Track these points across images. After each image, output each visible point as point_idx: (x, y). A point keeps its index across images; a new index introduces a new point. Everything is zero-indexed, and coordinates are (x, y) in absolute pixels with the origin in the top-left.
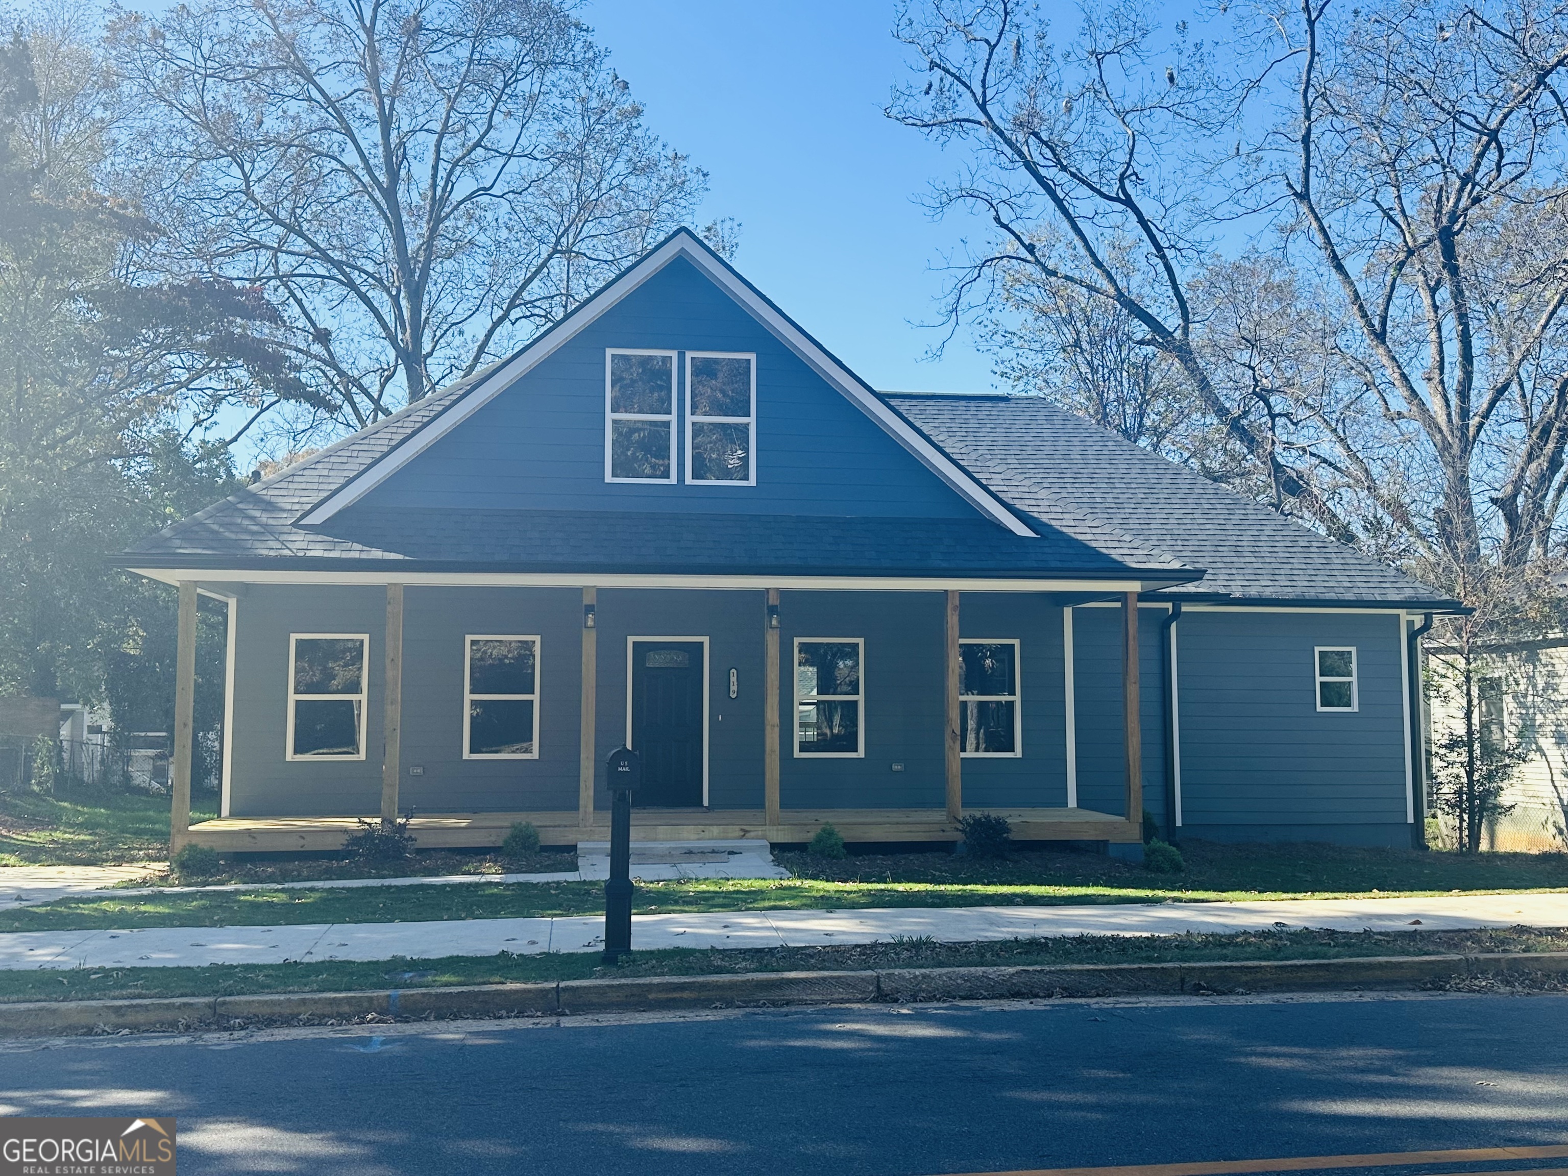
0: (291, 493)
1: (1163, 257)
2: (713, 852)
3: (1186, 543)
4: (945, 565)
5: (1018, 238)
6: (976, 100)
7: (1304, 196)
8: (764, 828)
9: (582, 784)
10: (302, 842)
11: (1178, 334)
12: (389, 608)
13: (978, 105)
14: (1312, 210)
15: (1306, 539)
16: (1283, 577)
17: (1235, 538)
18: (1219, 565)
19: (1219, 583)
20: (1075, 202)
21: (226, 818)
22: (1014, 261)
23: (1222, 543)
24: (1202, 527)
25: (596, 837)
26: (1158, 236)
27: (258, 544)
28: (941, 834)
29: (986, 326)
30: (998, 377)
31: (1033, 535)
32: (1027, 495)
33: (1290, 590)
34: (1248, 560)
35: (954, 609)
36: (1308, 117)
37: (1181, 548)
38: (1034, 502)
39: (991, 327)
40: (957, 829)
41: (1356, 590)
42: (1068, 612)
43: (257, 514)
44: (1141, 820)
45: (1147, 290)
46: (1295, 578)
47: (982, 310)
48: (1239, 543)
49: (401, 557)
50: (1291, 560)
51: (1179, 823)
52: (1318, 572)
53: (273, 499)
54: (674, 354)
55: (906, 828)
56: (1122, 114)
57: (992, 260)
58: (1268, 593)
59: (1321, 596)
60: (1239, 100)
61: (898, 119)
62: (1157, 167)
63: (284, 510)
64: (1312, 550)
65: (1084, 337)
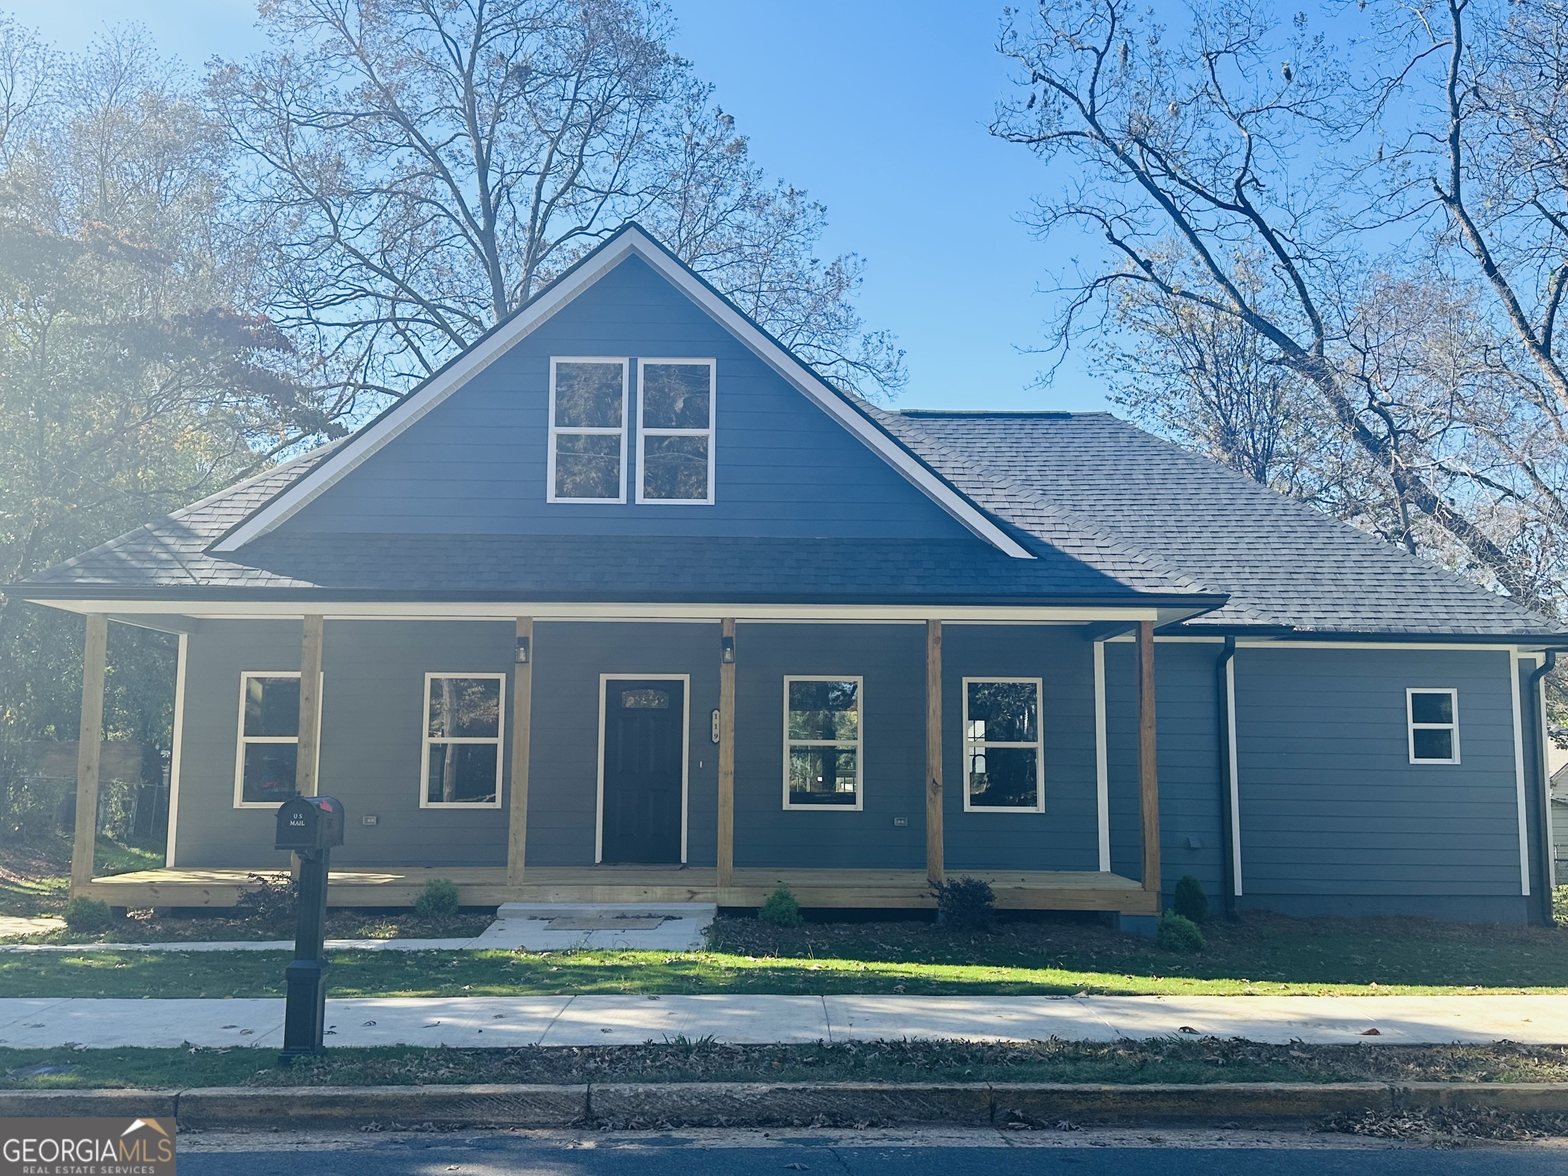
0: (213, 519)
1: (1290, 269)
2: (650, 916)
3: (1254, 570)
4: (918, 590)
5: (1133, 254)
6: (1084, 111)
7: (1454, 200)
8: (714, 889)
9: (511, 838)
10: (206, 897)
11: (1311, 354)
12: (305, 642)
13: (1086, 116)
14: (1463, 214)
15: (1400, 565)
16: (1367, 608)
17: (1314, 564)
18: (1291, 595)
19: (1288, 615)
20: (1195, 215)
21: (170, 869)
22: (1132, 280)
23: (1298, 570)
24: (1276, 552)
25: (525, 897)
26: (1285, 246)
27: (162, 573)
28: (920, 899)
29: (1101, 350)
30: (1113, 403)
31: (1028, 556)
32: (1030, 513)
33: (1373, 622)
34: (1327, 588)
35: (936, 641)
36: (1456, 115)
37: (1249, 576)
38: (1037, 520)
39: (1107, 350)
40: (933, 896)
41: (1454, 623)
42: (1099, 648)
43: (170, 541)
44: (1159, 888)
45: (1279, 305)
46: (1381, 609)
47: (1097, 333)
48: (1319, 570)
49: (309, 585)
50: (1379, 589)
51: (1238, 892)
52: (1410, 602)
53: (193, 526)
54: (625, 362)
55: (879, 892)
56: (1239, 119)
57: (1106, 279)
58: (1346, 626)
59: (1411, 630)
60: (1378, 100)
61: (1003, 136)
62: (1284, 174)
63: (199, 537)
64: (1406, 577)
65: (1208, 359)
